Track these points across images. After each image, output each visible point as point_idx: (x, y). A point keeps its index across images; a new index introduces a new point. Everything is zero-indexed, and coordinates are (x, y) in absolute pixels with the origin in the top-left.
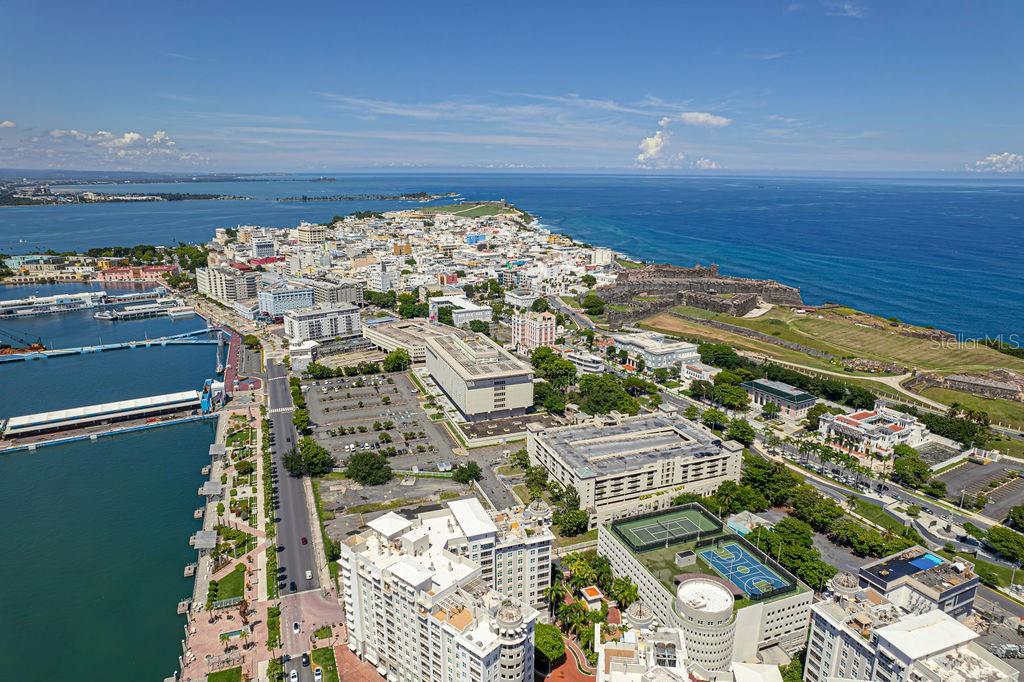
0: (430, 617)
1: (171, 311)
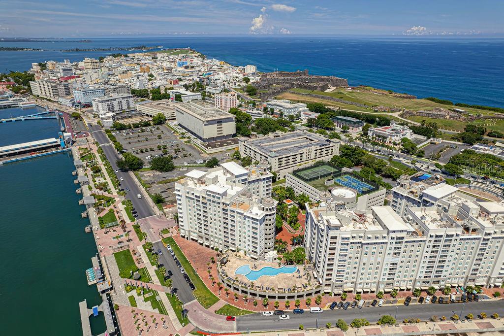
0: (229, 208)
1: (20, 104)
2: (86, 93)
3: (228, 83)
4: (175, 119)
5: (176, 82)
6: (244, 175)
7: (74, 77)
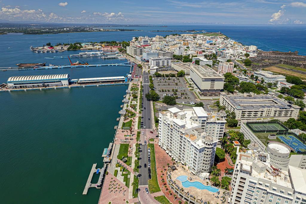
0: (183, 136)
1: (119, 58)
2: (148, 54)
3: (234, 56)
4: (189, 75)
5: (200, 53)
6: (204, 117)
7: (148, 46)
